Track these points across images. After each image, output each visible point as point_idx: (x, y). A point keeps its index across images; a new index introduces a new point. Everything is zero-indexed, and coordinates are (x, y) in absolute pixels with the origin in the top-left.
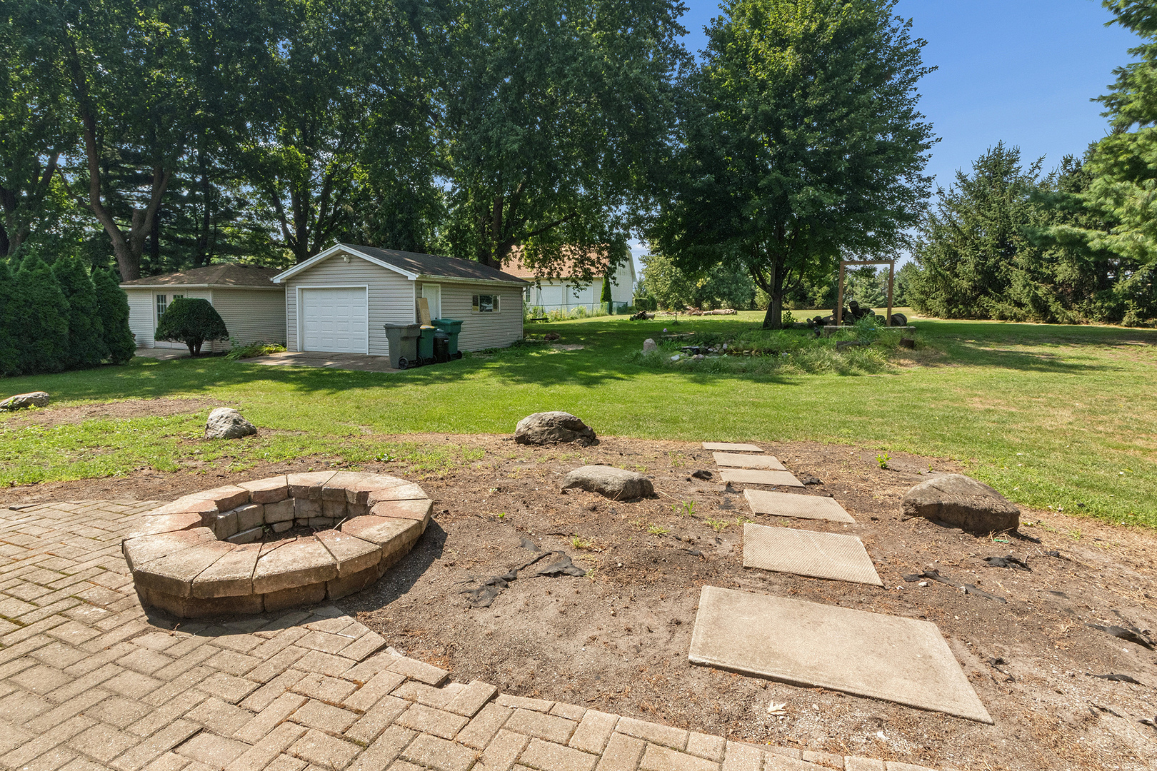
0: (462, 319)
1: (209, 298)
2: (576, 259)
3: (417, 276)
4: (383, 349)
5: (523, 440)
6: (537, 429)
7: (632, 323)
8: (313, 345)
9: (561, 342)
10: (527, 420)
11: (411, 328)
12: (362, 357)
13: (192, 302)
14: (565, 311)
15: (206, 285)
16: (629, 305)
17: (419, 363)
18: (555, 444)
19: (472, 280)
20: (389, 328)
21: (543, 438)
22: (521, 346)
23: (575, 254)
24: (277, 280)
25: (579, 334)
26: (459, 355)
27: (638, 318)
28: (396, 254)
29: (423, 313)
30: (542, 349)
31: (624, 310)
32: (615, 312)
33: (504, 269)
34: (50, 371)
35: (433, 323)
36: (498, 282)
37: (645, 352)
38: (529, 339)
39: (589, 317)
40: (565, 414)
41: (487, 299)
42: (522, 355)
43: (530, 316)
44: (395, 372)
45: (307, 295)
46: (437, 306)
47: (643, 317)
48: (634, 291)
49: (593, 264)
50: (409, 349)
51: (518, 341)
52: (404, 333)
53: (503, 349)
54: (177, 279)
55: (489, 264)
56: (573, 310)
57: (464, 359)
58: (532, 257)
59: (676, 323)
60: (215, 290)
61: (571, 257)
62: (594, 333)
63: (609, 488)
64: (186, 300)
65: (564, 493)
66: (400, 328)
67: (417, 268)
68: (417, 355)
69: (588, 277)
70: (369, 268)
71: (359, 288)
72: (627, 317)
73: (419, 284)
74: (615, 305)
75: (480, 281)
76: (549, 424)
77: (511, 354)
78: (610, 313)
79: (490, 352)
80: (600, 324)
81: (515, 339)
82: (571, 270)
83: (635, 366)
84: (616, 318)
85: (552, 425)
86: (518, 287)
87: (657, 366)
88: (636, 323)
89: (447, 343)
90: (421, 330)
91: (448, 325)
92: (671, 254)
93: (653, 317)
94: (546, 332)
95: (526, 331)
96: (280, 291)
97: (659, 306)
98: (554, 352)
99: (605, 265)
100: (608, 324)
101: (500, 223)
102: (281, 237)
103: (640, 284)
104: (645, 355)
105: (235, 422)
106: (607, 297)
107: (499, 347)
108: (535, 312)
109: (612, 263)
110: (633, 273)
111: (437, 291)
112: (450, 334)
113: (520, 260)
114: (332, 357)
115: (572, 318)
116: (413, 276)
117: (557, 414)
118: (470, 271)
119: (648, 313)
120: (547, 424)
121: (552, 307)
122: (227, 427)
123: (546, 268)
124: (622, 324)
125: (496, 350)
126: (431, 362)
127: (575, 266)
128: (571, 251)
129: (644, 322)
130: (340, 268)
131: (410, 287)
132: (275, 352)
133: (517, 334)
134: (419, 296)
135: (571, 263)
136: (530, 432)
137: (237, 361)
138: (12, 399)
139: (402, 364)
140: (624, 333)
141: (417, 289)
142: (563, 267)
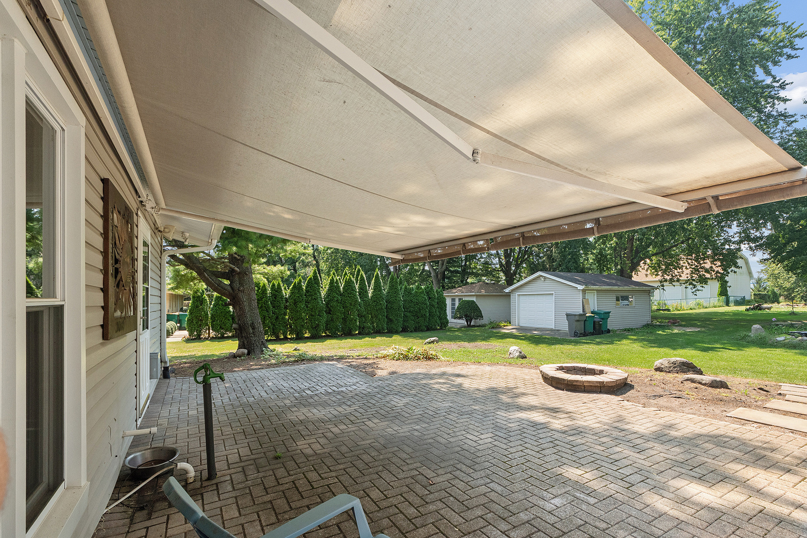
0: (609, 310)
1: (474, 299)
2: (693, 268)
3: (583, 287)
4: (564, 326)
5: (658, 369)
6: (667, 365)
7: (747, 313)
8: (524, 324)
9: (681, 326)
10: (660, 361)
11: (580, 315)
12: (552, 330)
13: (468, 302)
14: (684, 304)
15: (474, 294)
16: (747, 298)
17: (585, 334)
18: (678, 373)
19: (616, 288)
20: (568, 315)
21: (670, 369)
22: (649, 327)
23: (692, 265)
24: (507, 290)
25: (696, 320)
26: (609, 331)
27: (754, 309)
28: (569, 274)
29: (586, 307)
30: (666, 329)
31: (741, 302)
32: (732, 304)
33: (635, 278)
34: (422, 331)
35: (592, 313)
36: (633, 288)
37: (752, 334)
38: (655, 322)
39: (706, 308)
40: (683, 359)
41: (625, 298)
42: (651, 333)
43: (654, 308)
44: (573, 338)
45: (521, 298)
46: (594, 303)
47: (759, 308)
48: (752, 286)
49: (707, 271)
50: (580, 327)
51: (648, 324)
52: (577, 318)
53: (637, 329)
54: (460, 290)
55: (625, 275)
56: (692, 303)
57: (611, 333)
58: (656, 268)
59: (793, 313)
60: (477, 296)
61: (688, 267)
62: (709, 320)
63: (704, 382)
64: (465, 301)
65: (682, 383)
66: (575, 315)
67: (582, 282)
68: (584, 329)
69: (703, 281)
70: (555, 283)
71: (551, 294)
72: (742, 308)
73: (584, 291)
74: (731, 299)
75: (621, 288)
76: (674, 363)
77: (644, 332)
78: (727, 304)
79: (629, 330)
80: (716, 314)
81: (645, 323)
82: (689, 275)
83: (743, 343)
84: (733, 308)
85: (675, 364)
86: (647, 290)
87: (762, 343)
88: (751, 313)
89: (601, 324)
90: (586, 317)
91: (601, 314)
92: (781, 261)
93: (769, 308)
94: (670, 318)
95: (654, 318)
96: (508, 295)
97: (781, 299)
98: (676, 331)
99: (718, 272)
100: (723, 314)
101: (632, 250)
102: (498, 266)
103: (759, 281)
104: (752, 336)
105: (520, 353)
106: (724, 292)
107: (634, 328)
108: (659, 304)
109: (724, 270)
110: (750, 273)
111: (594, 295)
112: (602, 319)
113: (647, 270)
114: (536, 329)
115: (691, 309)
116: (581, 287)
117: (678, 359)
118: (614, 281)
119: (765, 305)
120: (672, 363)
121: (673, 301)
122: (518, 354)
123: (668, 275)
124: (736, 314)
125: (632, 329)
126: (592, 334)
127: (692, 273)
128: (688, 263)
129: (760, 312)
130: (540, 284)
131: (579, 293)
132: (506, 326)
133: (647, 319)
134: (584, 298)
135: (689, 271)
136: (662, 366)
137: (490, 330)
138: (429, 339)
139: (576, 334)
140: (737, 320)
141: (583, 294)
142: (682, 275)
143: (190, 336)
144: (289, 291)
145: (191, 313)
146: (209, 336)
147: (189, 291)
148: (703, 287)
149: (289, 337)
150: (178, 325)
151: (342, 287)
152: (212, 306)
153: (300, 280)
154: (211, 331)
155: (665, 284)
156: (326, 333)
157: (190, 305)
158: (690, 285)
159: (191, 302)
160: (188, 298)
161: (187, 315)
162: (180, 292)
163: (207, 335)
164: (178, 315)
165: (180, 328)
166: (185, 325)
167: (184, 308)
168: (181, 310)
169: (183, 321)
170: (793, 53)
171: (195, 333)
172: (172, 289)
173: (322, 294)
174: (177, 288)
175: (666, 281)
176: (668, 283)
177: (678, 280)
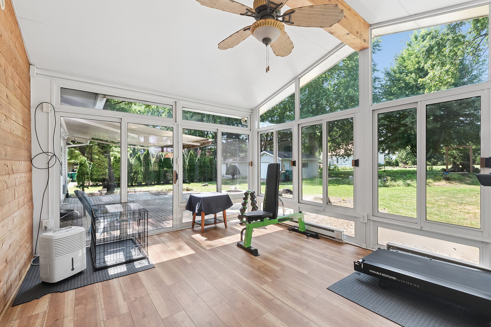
1: (236, 164)
13: (233, 166)
17: (281, 181)
26: (292, 180)
29: (283, 168)
35: (286, 171)
36: (308, 159)
46: (288, 166)
64: (231, 165)
70: (271, 157)
71: (269, 162)
73: (282, 160)
76: (284, 190)
86: (315, 160)
89: (289, 176)
91: (290, 171)
111: (288, 162)
112: (290, 174)
126: (284, 181)
130: (264, 157)
131: (280, 161)
134: (282, 164)
138: (203, 184)
141: (282, 162)
142: (340, 152)
143: (78, 184)
144: (133, 160)
145: (78, 172)
146: (89, 185)
147: (77, 161)
148: (348, 158)
149: (134, 184)
150: (71, 179)
151: (163, 159)
152: (90, 169)
153: (139, 155)
154: (90, 182)
155: (333, 157)
156: (154, 182)
157: (78, 168)
158: (342, 157)
159: (78, 166)
160: (76, 164)
161: (76, 174)
162: (72, 161)
163: (88, 184)
164: (71, 174)
165: (72, 181)
166: (75, 179)
167: (75, 170)
168: (73, 171)
169: (74, 177)
170: (380, 48)
171: (81, 183)
172: (68, 160)
173: (152, 162)
174: (71, 159)
175: (333, 155)
176: (334, 156)
177: (339, 155)
